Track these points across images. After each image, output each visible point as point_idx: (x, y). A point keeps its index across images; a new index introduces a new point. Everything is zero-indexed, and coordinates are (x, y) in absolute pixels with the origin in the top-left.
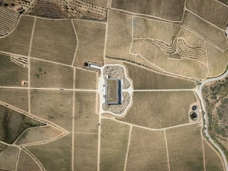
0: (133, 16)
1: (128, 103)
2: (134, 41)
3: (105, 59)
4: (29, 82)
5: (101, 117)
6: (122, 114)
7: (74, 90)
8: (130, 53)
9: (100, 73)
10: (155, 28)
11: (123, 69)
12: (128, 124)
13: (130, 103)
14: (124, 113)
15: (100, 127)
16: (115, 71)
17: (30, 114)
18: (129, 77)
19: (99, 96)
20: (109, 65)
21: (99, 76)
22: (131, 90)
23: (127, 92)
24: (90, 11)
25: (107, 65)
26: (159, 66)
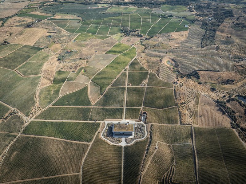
0: (192, 143)
1: (111, 142)
2: (169, 146)
3: (150, 124)
4: (130, 86)
5: (102, 122)
6: (102, 137)
7: (125, 108)
8: (158, 142)
9: (138, 121)
10: (187, 164)
11: (143, 138)
12: (93, 141)
13: (111, 143)
14: (103, 138)
15: (94, 122)
16: (140, 132)
17: (109, 87)
18: (136, 142)
19: (120, 121)
20: (146, 127)
21: (136, 121)
22: (123, 144)
23: (122, 141)
24: (187, 115)
25: (145, 126)
26: (148, 168)
